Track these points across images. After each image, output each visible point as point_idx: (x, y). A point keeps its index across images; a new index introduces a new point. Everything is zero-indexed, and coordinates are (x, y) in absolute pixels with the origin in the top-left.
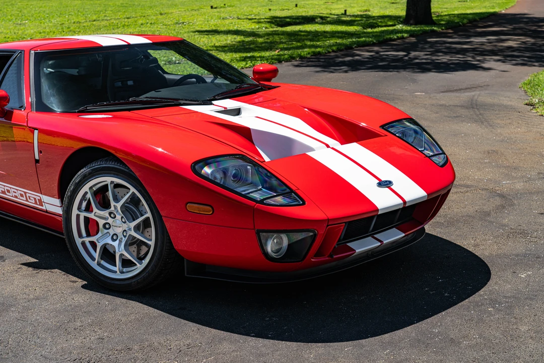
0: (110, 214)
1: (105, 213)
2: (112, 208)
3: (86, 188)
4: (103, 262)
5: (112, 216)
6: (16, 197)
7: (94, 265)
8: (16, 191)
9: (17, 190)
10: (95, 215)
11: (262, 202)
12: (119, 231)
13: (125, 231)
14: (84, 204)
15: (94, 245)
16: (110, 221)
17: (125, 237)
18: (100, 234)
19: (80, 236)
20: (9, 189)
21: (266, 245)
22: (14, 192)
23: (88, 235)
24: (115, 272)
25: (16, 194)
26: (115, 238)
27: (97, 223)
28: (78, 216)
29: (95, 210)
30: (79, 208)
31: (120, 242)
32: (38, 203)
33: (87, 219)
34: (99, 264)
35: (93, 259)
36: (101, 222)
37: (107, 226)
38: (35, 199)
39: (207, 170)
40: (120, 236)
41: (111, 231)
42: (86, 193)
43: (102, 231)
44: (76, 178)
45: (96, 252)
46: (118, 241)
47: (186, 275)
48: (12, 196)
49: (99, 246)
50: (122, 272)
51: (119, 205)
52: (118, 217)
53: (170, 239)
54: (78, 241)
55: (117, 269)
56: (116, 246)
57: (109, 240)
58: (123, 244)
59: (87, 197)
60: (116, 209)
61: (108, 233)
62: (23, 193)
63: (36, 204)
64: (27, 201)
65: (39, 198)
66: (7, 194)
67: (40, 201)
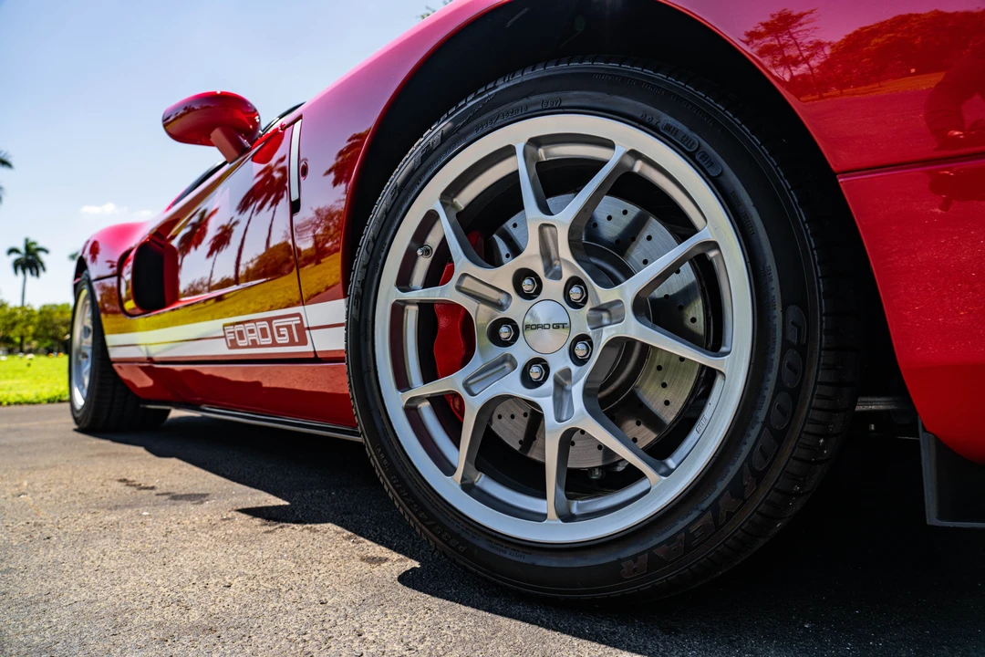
0: (520, 276)
1: (500, 278)
2: (532, 246)
3: (429, 198)
4: (483, 482)
5: (527, 285)
6: (254, 344)
7: (449, 488)
8: (252, 326)
9: (255, 321)
10: (459, 288)
13: (583, 338)
14: (423, 264)
15: (448, 408)
16: (517, 309)
17: (580, 362)
18: (476, 363)
19: (402, 383)
20: (241, 327)
22: (251, 331)
23: (429, 375)
24: (541, 517)
25: (252, 337)
26: (535, 373)
27: (467, 320)
28: (398, 310)
29: (461, 263)
30: (404, 282)
31: (561, 387)
32: (297, 340)
33: (429, 313)
34: (468, 487)
35: (448, 469)
36: (482, 316)
37: (504, 332)
38: (289, 327)
40: (559, 362)
41: (521, 352)
42: (431, 218)
43: (485, 353)
45: (458, 446)
46: (549, 384)
49: (473, 406)
50: (567, 517)
51: (563, 221)
52: (552, 289)
54: (395, 402)
55: (546, 506)
56: (547, 404)
57: (511, 384)
58: (577, 390)
59: (433, 240)
60: (546, 254)
61: (511, 360)
62: (265, 325)
63: (292, 343)
64: (275, 344)
65: (296, 321)
66: (240, 343)
67: (302, 329)
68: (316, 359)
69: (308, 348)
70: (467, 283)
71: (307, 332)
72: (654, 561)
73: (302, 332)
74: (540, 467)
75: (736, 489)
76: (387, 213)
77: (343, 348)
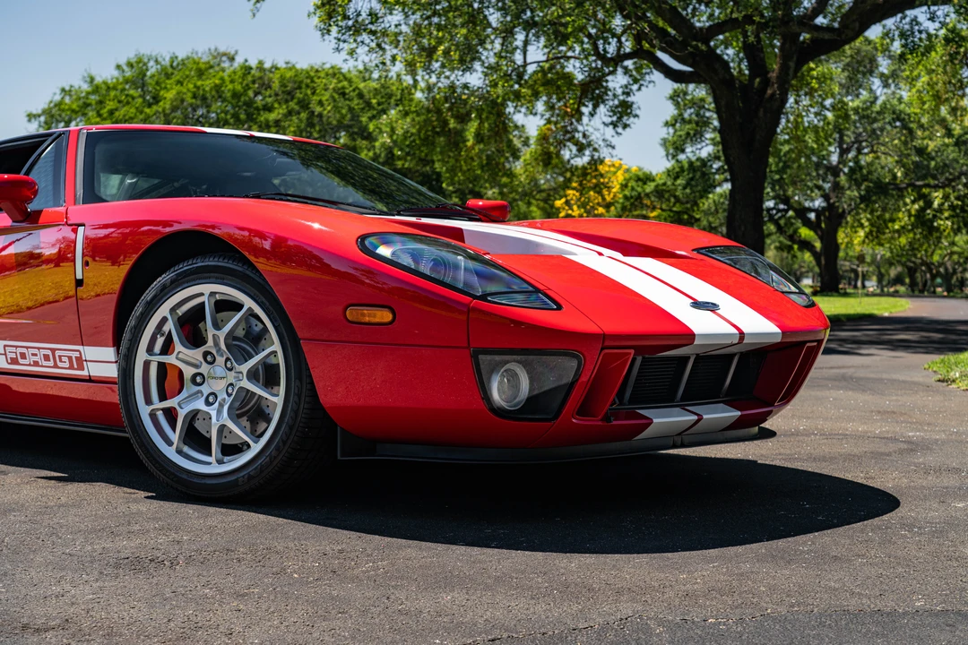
0: (206, 354)
1: (197, 354)
2: (210, 342)
3: (164, 310)
4: (186, 449)
5: (209, 358)
6: (36, 364)
7: (170, 453)
8: (36, 351)
9: (39, 349)
10: (177, 358)
11: (484, 297)
12: (219, 387)
13: (231, 384)
14: (160, 341)
15: (171, 415)
16: (204, 369)
17: (229, 395)
18: (184, 394)
19: (148, 401)
20: (24, 350)
21: (489, 379)
22: (33, 355)
23: (163, 397)
24: (210, 463)
25: (35, 359)
26: (211, 399)
27: (181, 373)
28: (147, 364)
29: (178, 347)
30: (150, 350)
31: (221, 406)
32: (76, 366)
33: (162, 368)
34: (179, 452)
35: (170, 443)
36: (188, 372)
37: (199, 379)
38: (70, 358)
39: (384, 251)
40: (222, 396)
41: (205, 389)
42: (164, 320)
43: (189, 389)
44: (149, 294)
45: (174, 431)
46: (217, 404)
47: (339, 458)
48: (30, 365)
49: (182, 414)
50: (220, 462)
51: (222, 334)
52: (220, 360)
53: (312, 383)
54: (144, 411)
55: (212, 459)
56: (214, 414)
57: (200, 405)
58: (226, 408)
59: (166, 328)
60: (216, 344)
61: (201, 392)
62: (49, 352)
63: (71, 367)
64: (56, 366)
65: (77, 354)
66: (21, 361)
67: (79, 360)
68: (90, 380)
69: (84, 373)
70: (180, 356)
71: (85, 363)
72: (250, 477)
73: (81, 362)
74: (209, 440)
75: (277, 448)
76: (142, 314)
77: (116, 375)
